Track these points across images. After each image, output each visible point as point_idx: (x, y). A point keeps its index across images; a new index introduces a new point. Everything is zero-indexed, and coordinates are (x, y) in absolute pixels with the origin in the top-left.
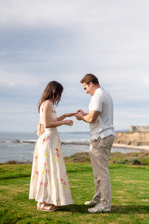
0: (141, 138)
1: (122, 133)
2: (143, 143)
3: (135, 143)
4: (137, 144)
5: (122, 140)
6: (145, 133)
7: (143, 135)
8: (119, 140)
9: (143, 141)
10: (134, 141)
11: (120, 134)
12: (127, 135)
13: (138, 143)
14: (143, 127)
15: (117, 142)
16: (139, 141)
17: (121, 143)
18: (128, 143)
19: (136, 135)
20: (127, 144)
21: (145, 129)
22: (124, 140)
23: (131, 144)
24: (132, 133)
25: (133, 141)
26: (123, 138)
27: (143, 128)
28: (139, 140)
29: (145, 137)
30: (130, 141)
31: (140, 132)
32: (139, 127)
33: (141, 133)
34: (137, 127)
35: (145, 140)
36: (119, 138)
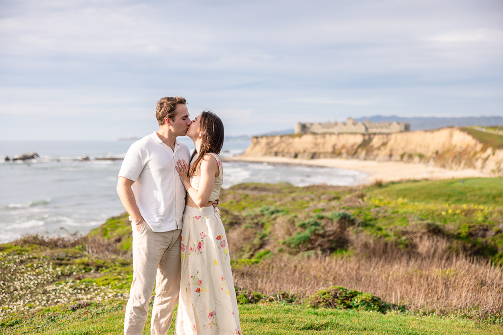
0: (316, 145)
1: (281, 137)
2: (320, 153)
3: (306, 154)
4: (310, 157)
5: (281, 150)
6: (324, 135)
7: (320, 140)
8: (275, 149)
9: (321, 150)
10: (305, 151)
11: (277, 139)
12: (291, 140)
13: (311, 155)
14: (320, 124)
15: (273, 154)
16: (313, 151)
17: (280, 155)
18: (293, 154)
19: (308, 139)
20: (290, 157)
21: (323, 127)
22: (286, 150)
23: (299, 156)
24: (300, 136)
25: (302, 151)
26: (283, 145)
27: (319, 127)
28: (312, 148)
29: (324, 144)
30: (297, 151)
31: (314, 134)
32: (312, 124)
33: (316, 137)
34: (308, 126)
35: (323, 148)
36: (276, 145)
